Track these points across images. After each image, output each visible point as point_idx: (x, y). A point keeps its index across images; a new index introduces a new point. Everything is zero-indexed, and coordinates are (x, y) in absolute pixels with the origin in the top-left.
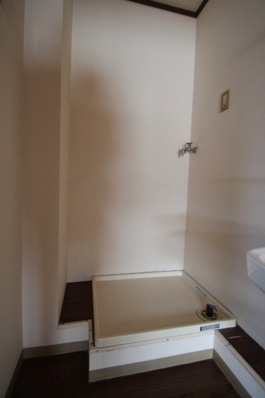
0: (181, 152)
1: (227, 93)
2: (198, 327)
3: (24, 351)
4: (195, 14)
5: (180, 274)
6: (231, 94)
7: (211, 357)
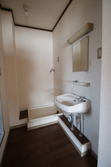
0: (51, 71)
1: (58, 58)
2: (53, 115)
3: (11, 127)
4: (52, 31)
5: (53, 105)
6: (59, 58)
7: (57, 122)
